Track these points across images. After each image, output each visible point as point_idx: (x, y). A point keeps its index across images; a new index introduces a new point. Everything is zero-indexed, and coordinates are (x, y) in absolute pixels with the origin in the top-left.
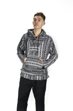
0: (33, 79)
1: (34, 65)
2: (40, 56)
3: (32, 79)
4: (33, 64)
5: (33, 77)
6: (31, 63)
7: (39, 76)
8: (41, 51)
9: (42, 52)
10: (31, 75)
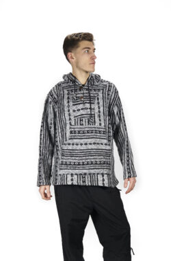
0: (90, 184)
1: (90, 147)
2: (100, 124)
3: (88, 183)
4: (86, 144)
5: (89, 179)
6: (81, 144)
7: (103, 175)
8: (99, 112)
9: (102, 114)
10: (85, 174)
